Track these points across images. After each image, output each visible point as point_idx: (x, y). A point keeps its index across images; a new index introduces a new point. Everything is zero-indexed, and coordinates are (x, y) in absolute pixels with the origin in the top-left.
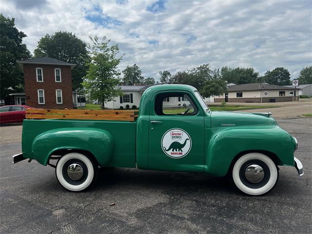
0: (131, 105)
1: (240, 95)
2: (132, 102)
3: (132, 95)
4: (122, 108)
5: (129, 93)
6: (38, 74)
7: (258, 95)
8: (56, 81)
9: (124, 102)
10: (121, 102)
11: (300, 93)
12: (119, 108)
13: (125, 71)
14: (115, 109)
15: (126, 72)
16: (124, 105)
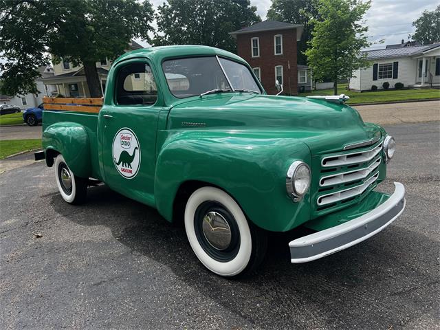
0: (392, 82)
2: (395, 77)
3: (396, 64)
4: (374, 89)
5: (392, 62)
6: (254, 46)
8: (275, 54)
9: (381, 77)
10: (375, 78)
12: (370, 88)
13: (418, 21)
14: (362, 91)
15: (421, 23)
16: (379, 83)
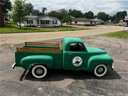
1: (76, 22)
2: (32, 23)
3: (32, 20)
7: (83, 23)
10: (27, 23)
11: (97, 23)
12: (27, 26)
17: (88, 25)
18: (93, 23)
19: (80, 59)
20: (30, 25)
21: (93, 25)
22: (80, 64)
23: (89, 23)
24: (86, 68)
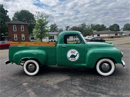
1: (99, 35)
2: (54, 39)
3: (53, 36)
7: (106, 35)
10: (49, 39)
11: (124, 34)
13: (51, 26)
17: (112, 37)
18: (119, 35)
19: (76, 52)
20: (52, 41)
21: (119, 37)
22: (77, 58)
23: (114, 35)
24: (85, 63)
